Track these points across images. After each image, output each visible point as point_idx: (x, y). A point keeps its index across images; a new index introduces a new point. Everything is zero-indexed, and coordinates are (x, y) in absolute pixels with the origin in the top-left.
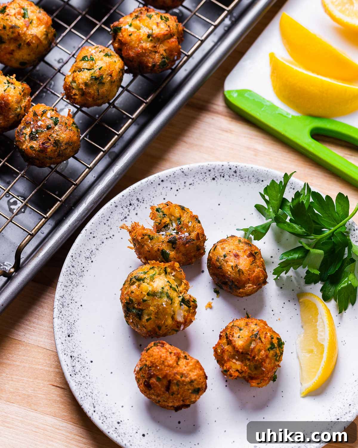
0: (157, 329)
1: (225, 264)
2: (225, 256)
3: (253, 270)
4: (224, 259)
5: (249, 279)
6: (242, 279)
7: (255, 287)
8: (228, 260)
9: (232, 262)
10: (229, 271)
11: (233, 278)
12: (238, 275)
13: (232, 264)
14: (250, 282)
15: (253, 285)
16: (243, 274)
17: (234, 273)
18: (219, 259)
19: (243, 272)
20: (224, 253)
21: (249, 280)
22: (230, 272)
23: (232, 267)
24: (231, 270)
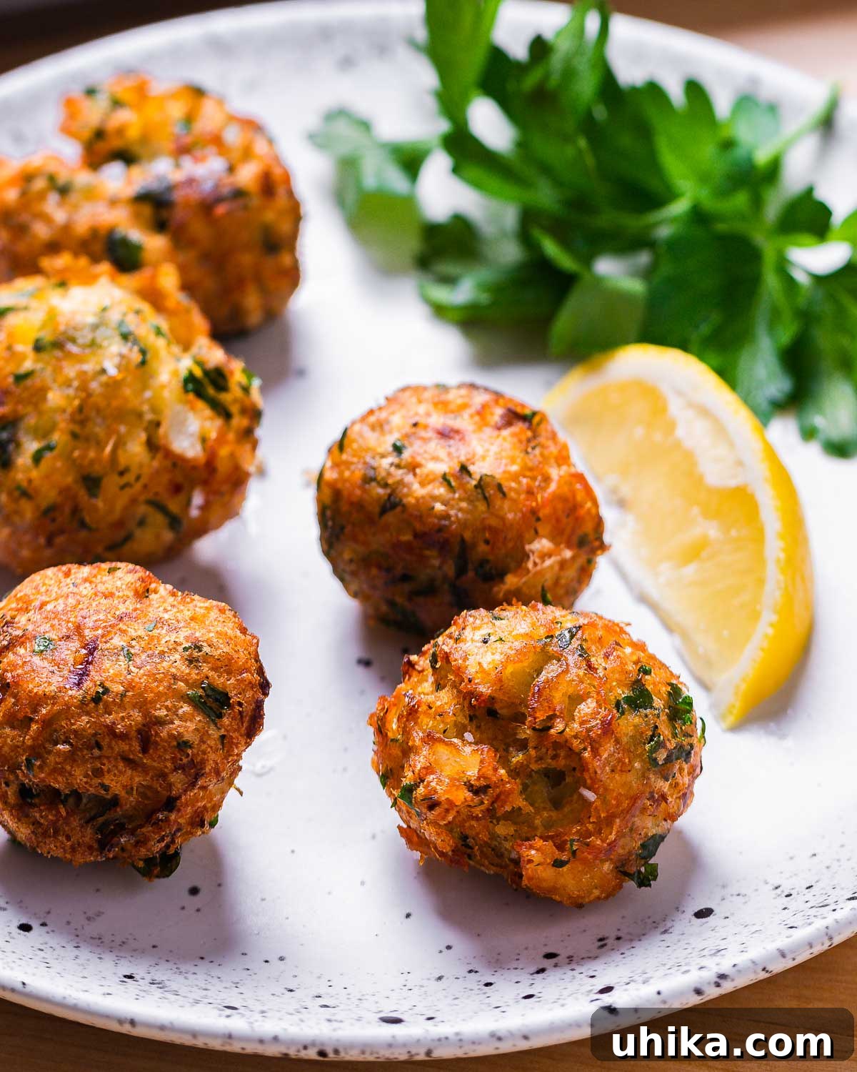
0: (82, 494)
1: (409, 478)
2: (398, 449)
3: (543, 475)
4: (396, 460)
5: (534, 512)
6: (503, 519)
7: (568, 554)
8: (419, 459)
9: (435, 459)
10: (436, 498)
11: (464, 525)
12: (482, 507)
13: (441, 468)
14: (540, 531)
15: (557, 544)
16: (504, 494)
17: (460, 499)
18: (374, 469)
19: (499, 487)
20: (391, 439)
21: (538, 519)
22: (445, 503)
23: (445, 477)
24: (441, 491)
